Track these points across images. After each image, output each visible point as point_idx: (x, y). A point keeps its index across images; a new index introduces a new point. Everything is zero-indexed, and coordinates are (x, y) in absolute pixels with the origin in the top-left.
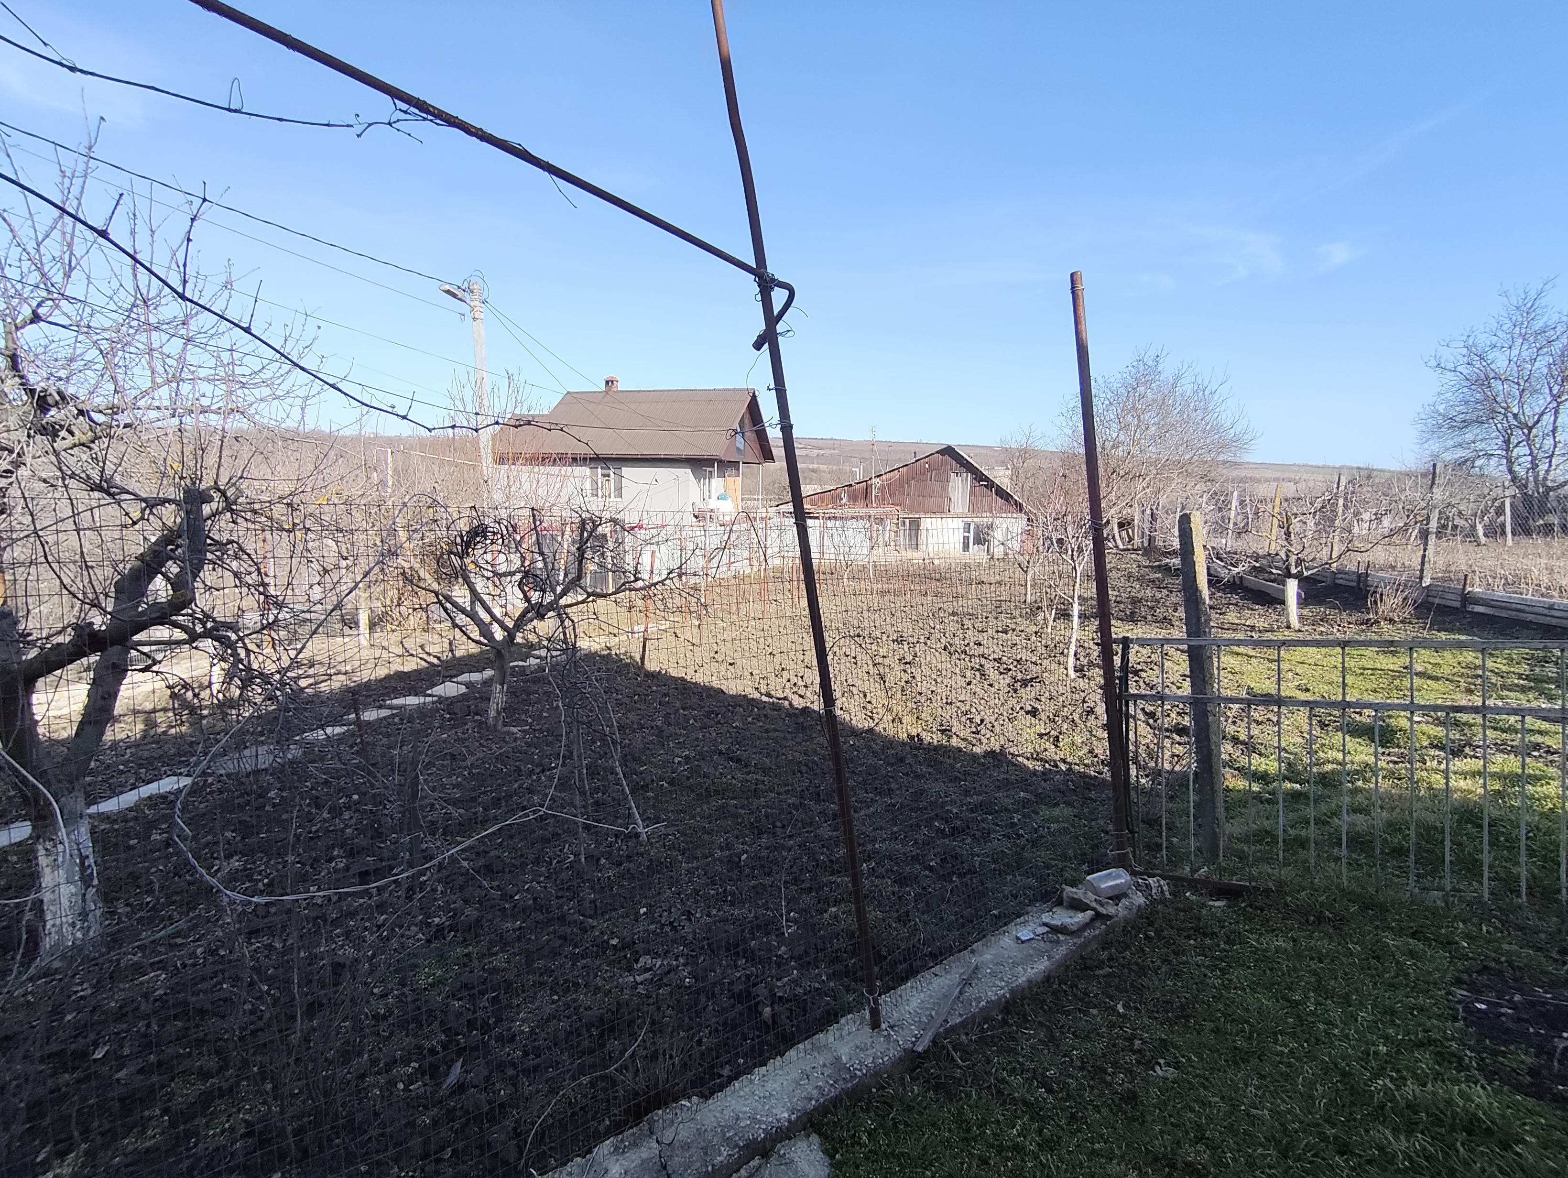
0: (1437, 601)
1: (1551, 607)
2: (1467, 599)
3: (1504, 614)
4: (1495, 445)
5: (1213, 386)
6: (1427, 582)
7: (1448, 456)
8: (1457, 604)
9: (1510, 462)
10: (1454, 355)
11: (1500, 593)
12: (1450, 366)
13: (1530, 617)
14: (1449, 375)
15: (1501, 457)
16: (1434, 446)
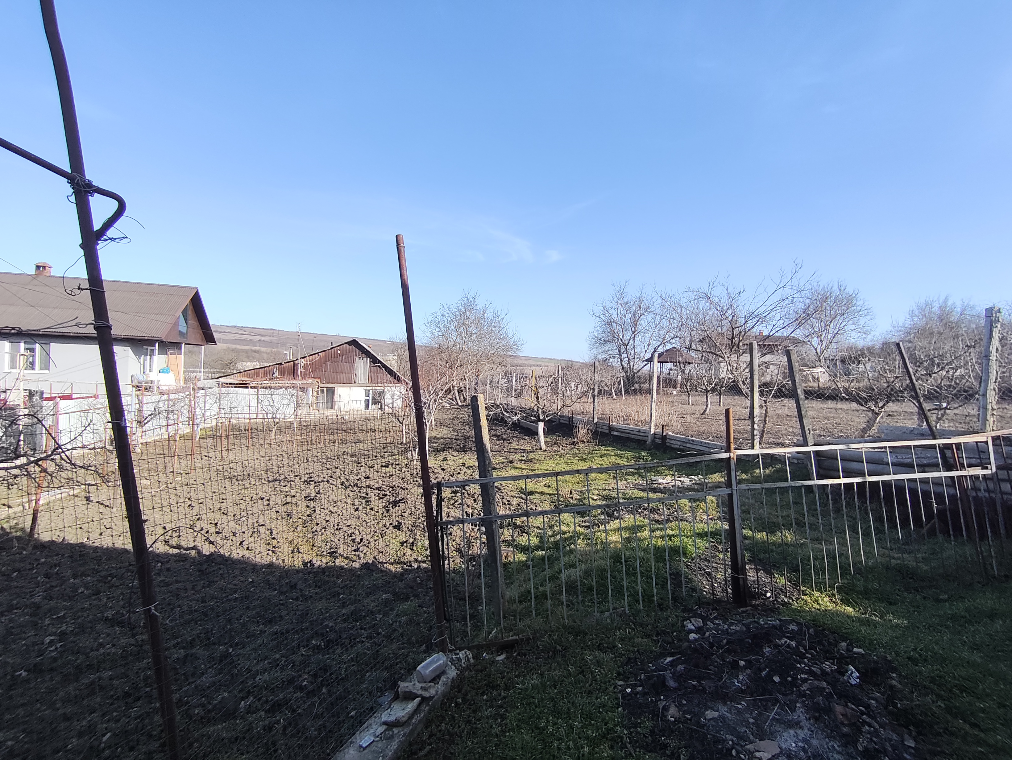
0: (600, 430)
1: (639, 431)
2: (611, 428)
3: (624, 435)
4: (615, 353)
5: (503, 315)
6: (596, 420)
7: (600, 357)
8: (607, 431)
9: (621, 361)
10: (598, 310)
11: (622, 425)
12: (598, 315)
13: (633, 436)
14: (598, 319)
15: (618, 358)
16: (595, 352)
